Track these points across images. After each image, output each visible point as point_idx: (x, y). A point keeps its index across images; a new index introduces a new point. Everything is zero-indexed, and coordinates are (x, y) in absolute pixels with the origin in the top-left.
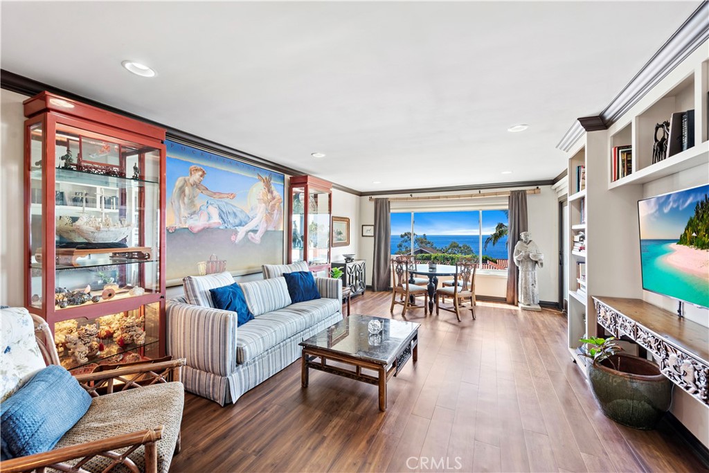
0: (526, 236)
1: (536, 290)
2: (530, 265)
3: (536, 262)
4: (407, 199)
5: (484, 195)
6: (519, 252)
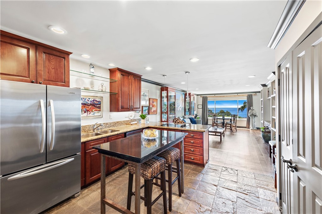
0: (252, 108)
1: (255, 124)
2: (253, 117)
3: (255, 116)
4: (213, 96)
5: (239, 96)
6: (250, 113)
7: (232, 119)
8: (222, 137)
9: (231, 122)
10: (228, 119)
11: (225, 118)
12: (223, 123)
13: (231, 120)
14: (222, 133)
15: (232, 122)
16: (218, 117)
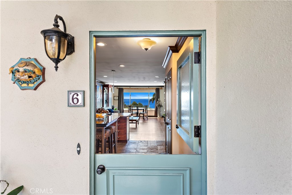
0: (159, 100)
3: (161, 106)
4: (129, 88)
5: (150, 89)
6: (158, 104)
7: (145, 110)
8: (137, 124)
9: (143, 112)
10: (141, 109)
11: (139, 108)
12: (137, 113)
13: (143, 110)
14: (137, 120)
15: (145, 112)
16: (133, 108)
